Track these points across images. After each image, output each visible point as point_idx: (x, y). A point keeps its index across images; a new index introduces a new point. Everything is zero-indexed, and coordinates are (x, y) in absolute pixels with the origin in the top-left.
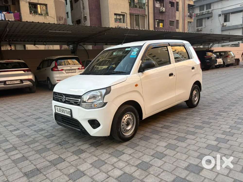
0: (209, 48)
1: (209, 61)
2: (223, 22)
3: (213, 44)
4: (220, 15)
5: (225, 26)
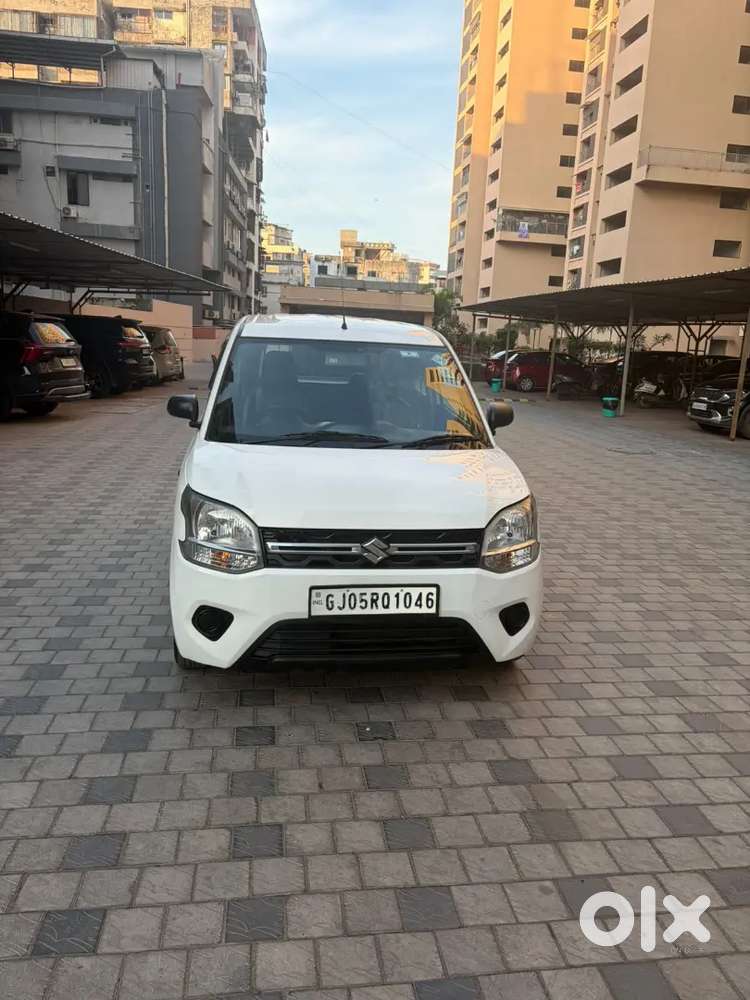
0: (75, 306)
1: (135, 362)
2: (67, 202)
3: (89, 291)
4: (50, 172)
5: (74, 218)
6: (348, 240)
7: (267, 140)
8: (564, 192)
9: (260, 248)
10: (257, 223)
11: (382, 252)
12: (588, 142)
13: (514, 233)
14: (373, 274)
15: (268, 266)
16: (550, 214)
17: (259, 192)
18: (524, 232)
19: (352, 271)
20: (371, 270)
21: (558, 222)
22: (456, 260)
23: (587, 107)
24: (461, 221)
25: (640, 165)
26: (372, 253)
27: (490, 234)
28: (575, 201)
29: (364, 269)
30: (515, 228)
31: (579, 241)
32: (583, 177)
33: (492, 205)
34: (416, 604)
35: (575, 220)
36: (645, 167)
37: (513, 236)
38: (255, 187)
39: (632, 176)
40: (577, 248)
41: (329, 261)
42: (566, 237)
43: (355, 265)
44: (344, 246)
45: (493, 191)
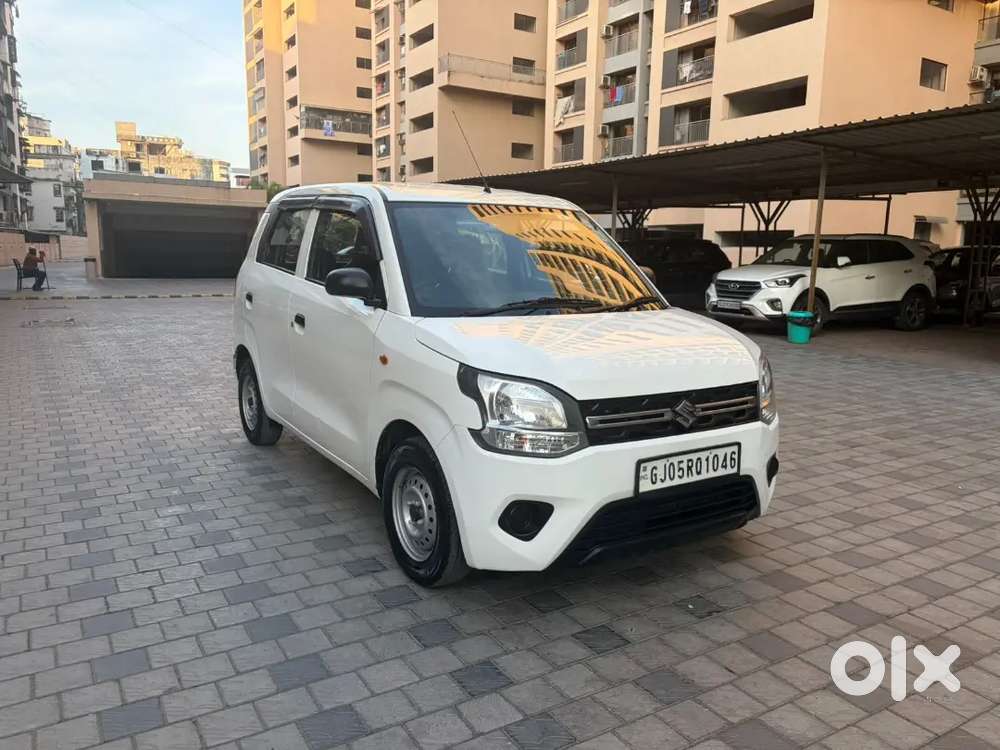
6: (126, 133)
7: (17, 16)
8: (364, 93)
9: (20, 139)
10: (14, 109)
11: (167, 148)
12: (383, 46)
13: (318, 131)
14: (161, 171)
15: (29, 160)
16: (353, 113)
17: (14, 74)
18: (327, 131)
19: (134, 167)
20: (157, 166)
21: (361, 122)
22: (259, 157)
23: (378, 13)
24: (261, 117)
25: (440, 72)
26: (156, 149)
27: (294, 131)
28: (376, 102)
29: (149, 165)
30: (320, 126)
31: (385, 140)
32: (382, 79)
33: (293, 102)
34: (723, 466)
35: (379, 120)
36: (447, 73)
37: (318, 134)
38: (9, 68)
39: (435, 81)
40: (383, 147)
41: (106, 156)
42: (371, 136)
43: (137, 160)
44: (121, 139)
45: (292, 88)
